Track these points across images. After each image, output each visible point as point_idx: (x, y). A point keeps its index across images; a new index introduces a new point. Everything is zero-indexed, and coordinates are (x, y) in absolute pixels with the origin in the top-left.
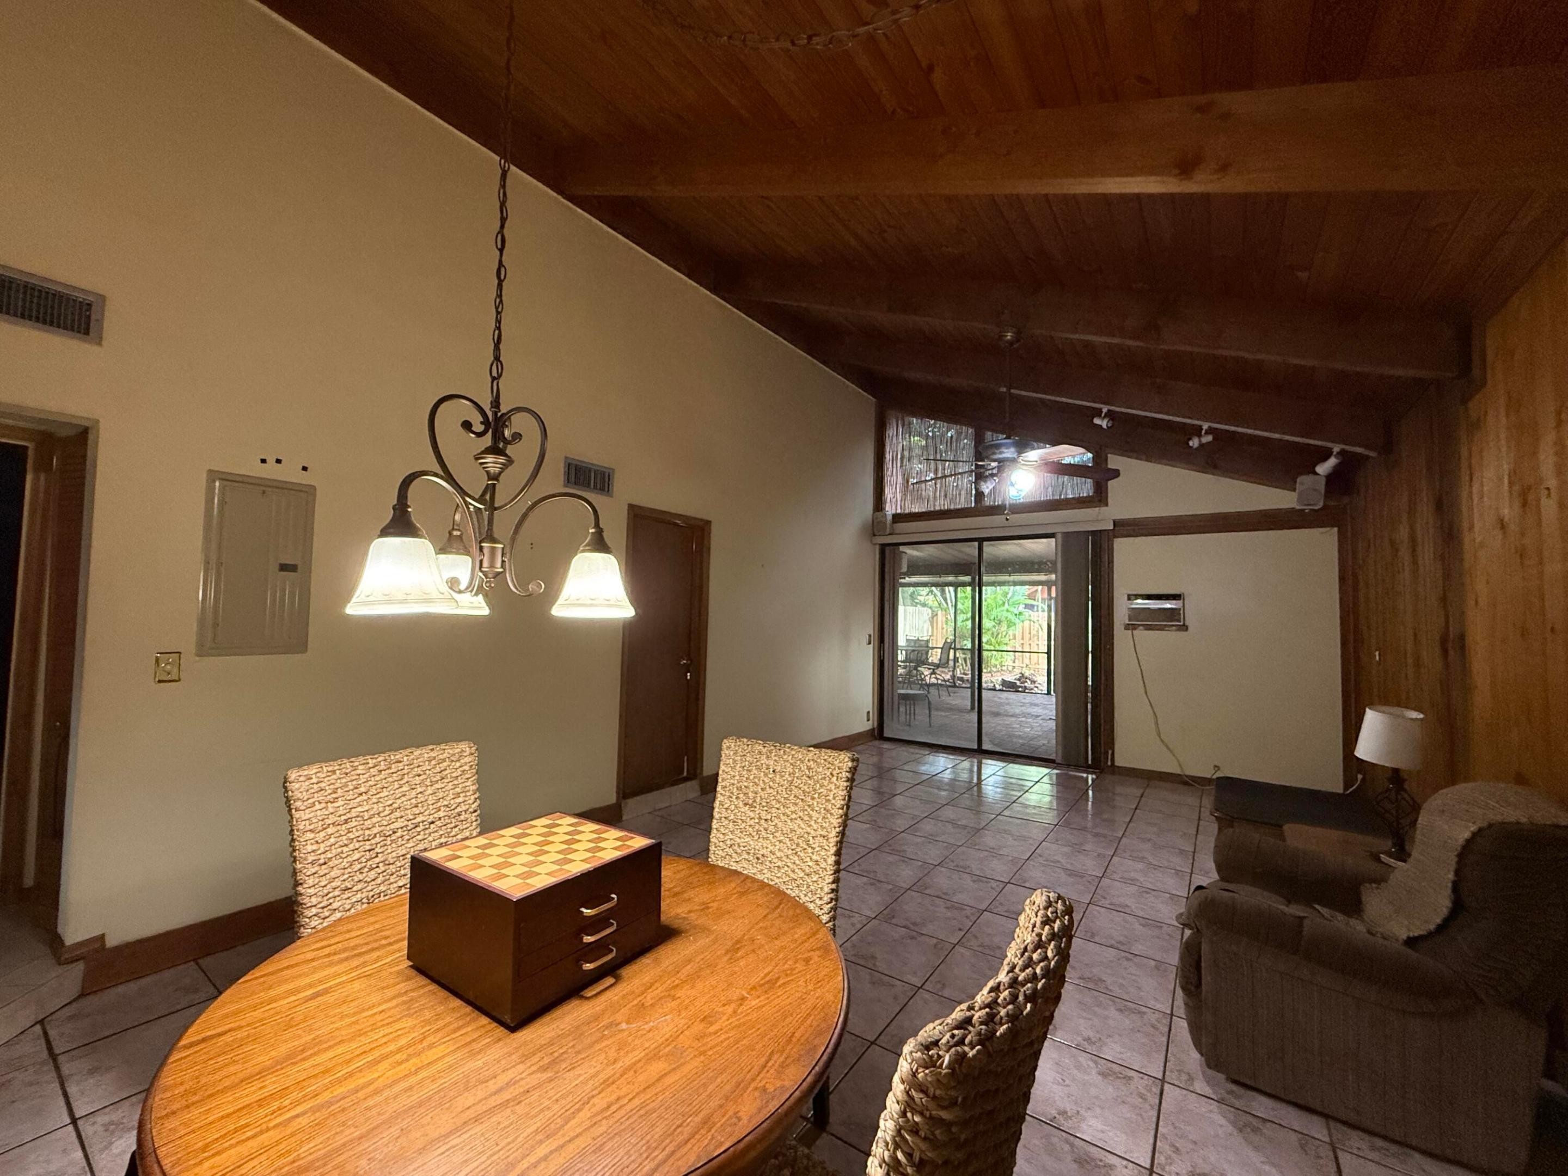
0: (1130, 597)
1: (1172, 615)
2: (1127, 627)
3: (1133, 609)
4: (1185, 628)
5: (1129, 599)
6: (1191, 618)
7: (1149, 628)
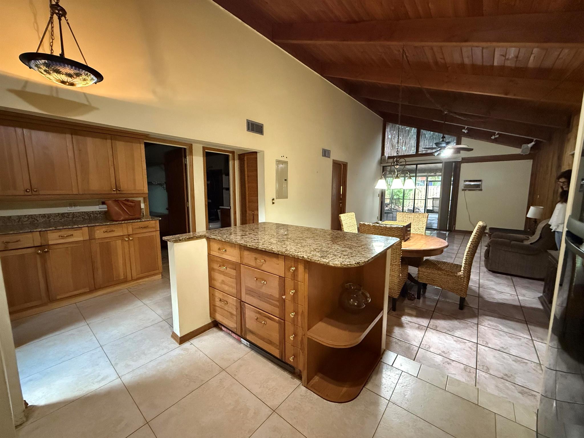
0: (465, 181)
1: (478, 186)
2: (463, 190)
3: (466, 185)
4: (481, 190)
5: (464, 182)
6: (483, 187)
7: (470, 190)
